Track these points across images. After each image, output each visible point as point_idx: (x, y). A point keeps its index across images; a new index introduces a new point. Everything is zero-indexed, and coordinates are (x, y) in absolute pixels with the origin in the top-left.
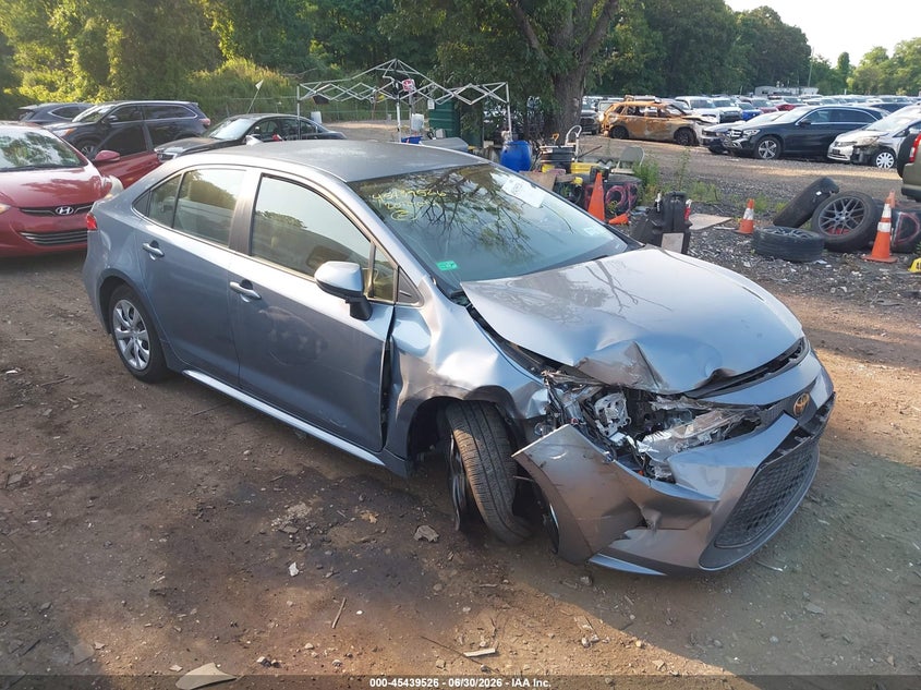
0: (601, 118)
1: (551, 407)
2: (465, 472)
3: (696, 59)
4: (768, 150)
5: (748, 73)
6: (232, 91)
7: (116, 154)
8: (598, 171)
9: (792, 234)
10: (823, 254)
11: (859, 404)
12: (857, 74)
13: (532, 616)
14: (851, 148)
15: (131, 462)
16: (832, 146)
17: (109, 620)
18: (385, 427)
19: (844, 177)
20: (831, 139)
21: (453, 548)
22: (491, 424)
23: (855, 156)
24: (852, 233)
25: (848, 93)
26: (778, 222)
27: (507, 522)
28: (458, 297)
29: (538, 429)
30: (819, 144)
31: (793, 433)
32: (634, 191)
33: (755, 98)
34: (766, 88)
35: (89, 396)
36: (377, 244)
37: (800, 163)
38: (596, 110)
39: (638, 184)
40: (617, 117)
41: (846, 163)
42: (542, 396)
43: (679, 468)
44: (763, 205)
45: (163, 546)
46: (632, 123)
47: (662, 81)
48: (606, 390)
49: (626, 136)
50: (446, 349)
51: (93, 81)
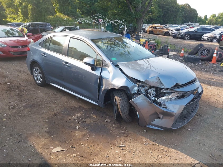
0: (147, 29)
1: (138, 91)
2: (118, 106)
3: (170, 16)
4: (187, 38)
5: (182, 19)
6: (58, 21)
7: (32, 34)
8: (147, 41)
9: (193, 56)
10: (200, 61)
11: (208, 95)
12: (209, 20)
13: (133, 138)
14: (207, 37)
15: (38, 104)
16: (202, 37)
17: (36, 137)
18: (99, 96)
19: (205, 44)
20: (202, 35)
21: (114, 124)
22: (124, 95)
23: (208, 39)
24: (207, 57)
25: (206, 25)
26: (189, 54)
27: (127, 117)
28: (117, 66)
29: (135, 96)
30: (199, 36)
31: (193, 99)
32: (155, 46)
33: (184, 25)
34: (187, 23)
35: (27, 89)
36: (98, 54)
37: (195, 41)
38: (146, 27)
39: (156, 44)
40: (151, 29)
41: (206, 41)
42: (136, 88)
43: (168, 105)
44: (186, 50)
45: (47, 122)
46: (155, 30)
47: (162, 21)
48: (151, 87)
49: (153, 34)
50: (114, 77)
51: (24, 18)
